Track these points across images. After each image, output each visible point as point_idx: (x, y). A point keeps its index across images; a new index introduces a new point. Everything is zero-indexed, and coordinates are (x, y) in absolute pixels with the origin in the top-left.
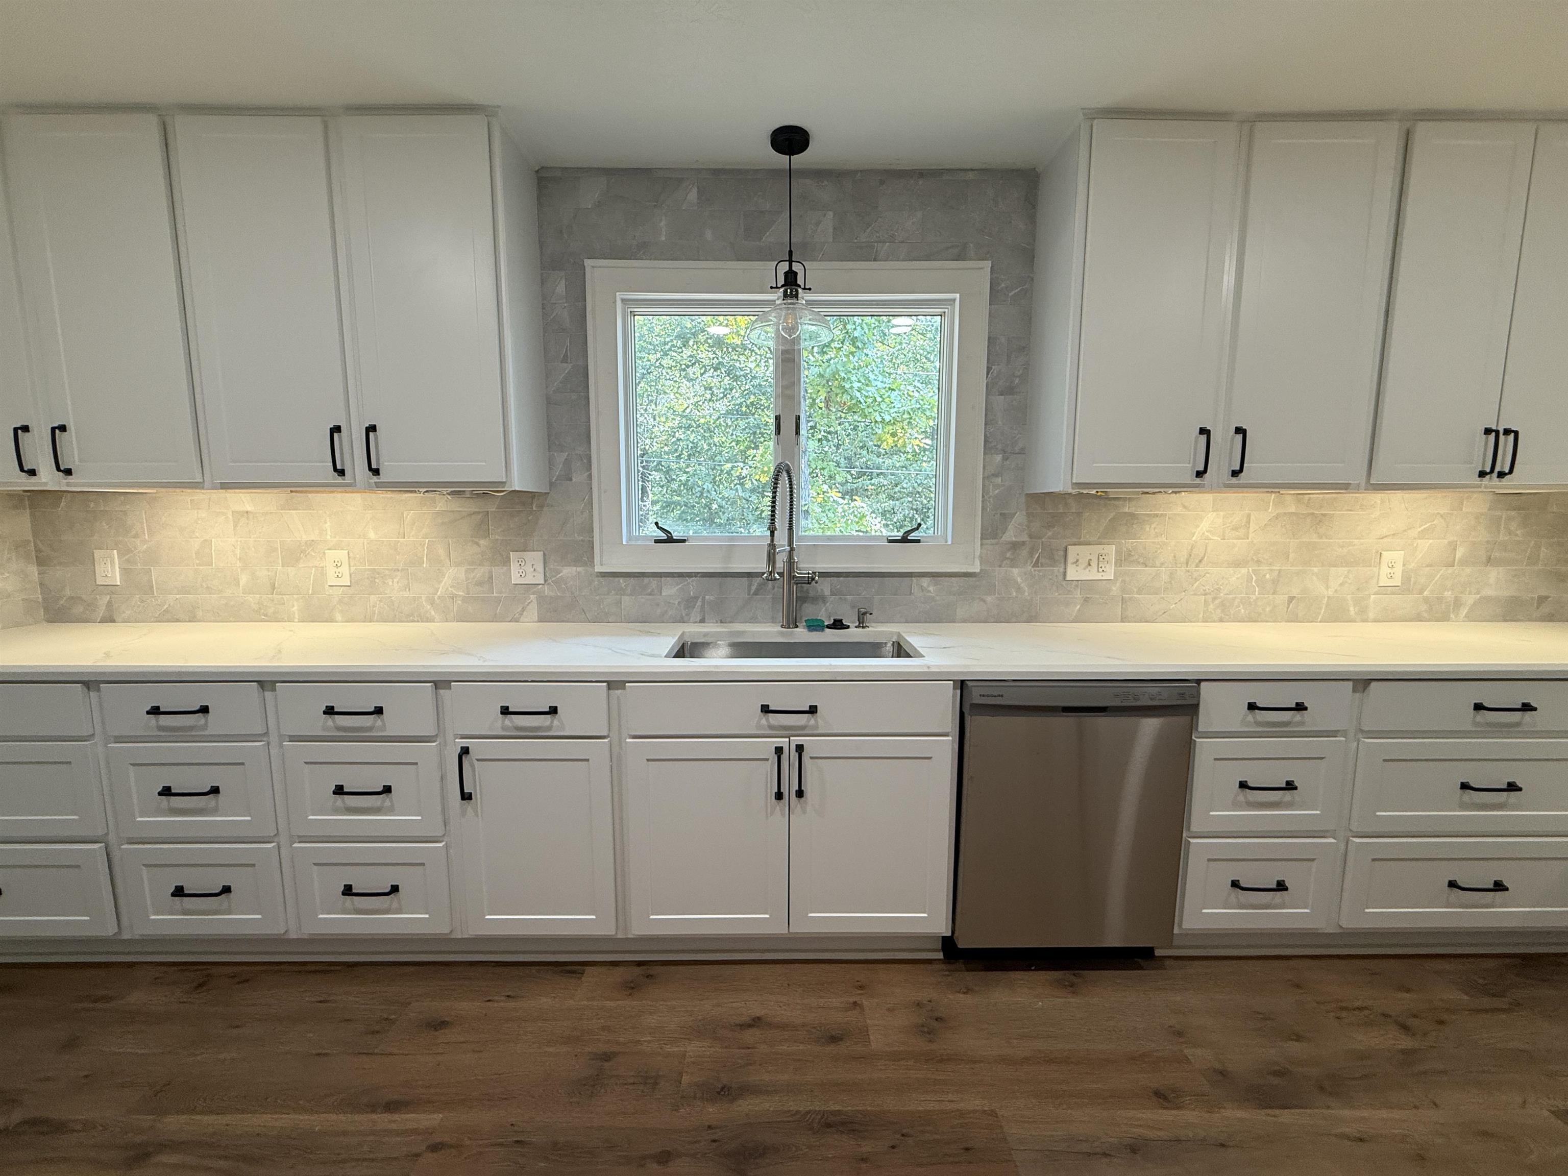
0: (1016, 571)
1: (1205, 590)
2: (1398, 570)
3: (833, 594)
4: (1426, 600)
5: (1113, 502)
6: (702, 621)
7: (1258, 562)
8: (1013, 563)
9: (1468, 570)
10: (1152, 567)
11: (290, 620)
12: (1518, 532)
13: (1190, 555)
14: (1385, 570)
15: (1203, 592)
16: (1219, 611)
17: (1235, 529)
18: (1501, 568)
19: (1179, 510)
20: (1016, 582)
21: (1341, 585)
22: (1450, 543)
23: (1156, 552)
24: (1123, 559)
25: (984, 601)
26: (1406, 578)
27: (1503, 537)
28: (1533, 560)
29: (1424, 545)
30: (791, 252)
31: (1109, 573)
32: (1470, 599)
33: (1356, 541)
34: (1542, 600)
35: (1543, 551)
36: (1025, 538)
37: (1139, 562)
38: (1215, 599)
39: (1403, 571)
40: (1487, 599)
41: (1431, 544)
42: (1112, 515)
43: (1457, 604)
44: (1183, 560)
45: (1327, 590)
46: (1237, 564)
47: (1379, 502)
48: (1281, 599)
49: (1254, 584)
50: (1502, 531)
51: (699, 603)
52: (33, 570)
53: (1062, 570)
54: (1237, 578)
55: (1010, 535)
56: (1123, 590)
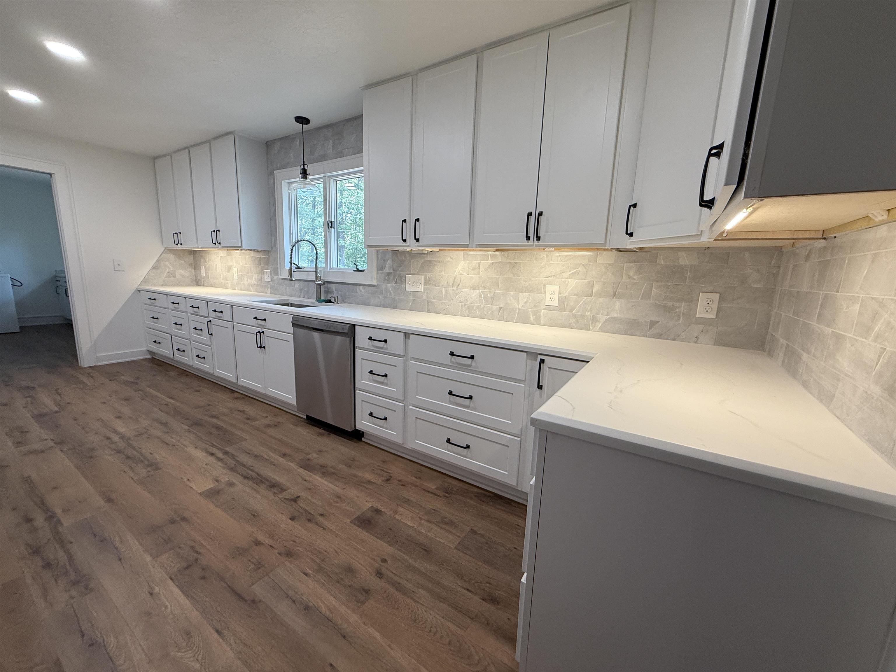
0: (389, 285)
1: (461, 300)
2: (556, 297)
3: (336, 291)
4: (575, 316)
5: (422, 255)
6: (304, 297)
7: (484, 288)
8: (388, 282)
9: (601, 300)
10: (438, 287)
11: (229, 289)
12: (636, 277)
13: (454, 282)
14: (548, 296)
15: (460, 301)
16: (467, 311)
17: (473, 269)
18: (623, 300)
19: (449, 259)
20: (389, 290)
21: (526, 303)
22: (589, 282)
23: (440, 280)
24: (427, 282)
25: (379, 297)
26: (562, 301)
27: (625, 279)
28: (647, 295)
29: (573, 283)
30: (304, 162)
31: (422, 289)
32: (603, 318)
33: (533, 279)
34: (653, 323)
35: (654, 291)
36: (392, 271)
37: (433, 284)
38: (465, 305)
39: (559, 297)
40: (614, 320)
41: (577, 282)
42: (422, 261)
43: (594, 320)
44: (451, 284)
45: (518, 305)
46: (474, 288)
47: (545, 256)
48: (495, 308)
49: (482, 298)
50: (624, 277)
51: (303, 291)
52: (193, 271)
53: (405, 286)
54: (475, 295)
55: (387, 270)
56: (427, 297)
